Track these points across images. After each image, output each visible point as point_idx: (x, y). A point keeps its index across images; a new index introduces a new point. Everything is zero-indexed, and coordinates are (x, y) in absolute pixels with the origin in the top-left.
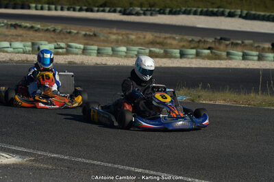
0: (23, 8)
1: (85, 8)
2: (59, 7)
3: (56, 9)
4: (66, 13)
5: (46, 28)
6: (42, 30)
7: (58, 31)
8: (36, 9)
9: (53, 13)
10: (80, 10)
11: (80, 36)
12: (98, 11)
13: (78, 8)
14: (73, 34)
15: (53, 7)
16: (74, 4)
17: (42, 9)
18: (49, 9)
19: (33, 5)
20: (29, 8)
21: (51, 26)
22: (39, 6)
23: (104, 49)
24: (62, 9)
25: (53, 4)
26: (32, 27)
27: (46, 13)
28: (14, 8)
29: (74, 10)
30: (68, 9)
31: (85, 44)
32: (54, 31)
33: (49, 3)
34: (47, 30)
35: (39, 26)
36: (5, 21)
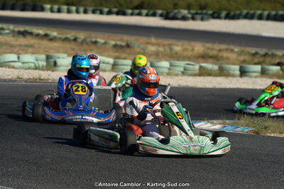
0: (34, 9)
1: (115, 10)
2: (81, 9)
3: (77, 12)
4: (90, 17)
5: (64, 36)
6: (60, 38)
7: (80, 40)
8: (52, 11)
9: (74, 17)
10: (109, 13)
11: (108, 46)
12: (132, 14)
13: (106, 10)
14: (99, 45)
15: (74, 8)
16: (101, 5)
17: (59, 11)
18: (69, 12)
19: (48, 6)
20: (42, 9)
21: (71, 34)
22: (56, 7)
24: (85, 12)
25: (73, 5)
26: (46, 35)
27: (64, 16)
28: (23, 9)
29: (101, 13)
30: (94, 12)
31: (116, 58)
32: (75, 40)
33: (68, 4)
34: (66, 39)
35: (54, 34)
36: (11, 27)
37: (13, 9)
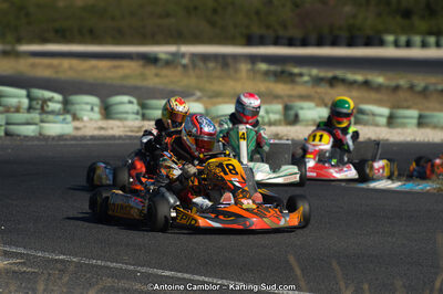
0: (368, 43)
3: (438, 45)
5: (393, 83)
6: (387, 88)
7: (419, 88)
8: (396, 44)
9: (432, 53)
15: (432, 40)
17: (408, 45)
18: (424, 45)
19: (390, 38)
20: (381, 43)
22: (403, 39)
23: (433, 116)
25: (431, 33)
26: (366, 84)
27: (416, 53)
28: (351, 44)
32: (411, 88)
34: (397, 88)
35: (380, 80)
36: (315, 72)
37: (334, 43)
